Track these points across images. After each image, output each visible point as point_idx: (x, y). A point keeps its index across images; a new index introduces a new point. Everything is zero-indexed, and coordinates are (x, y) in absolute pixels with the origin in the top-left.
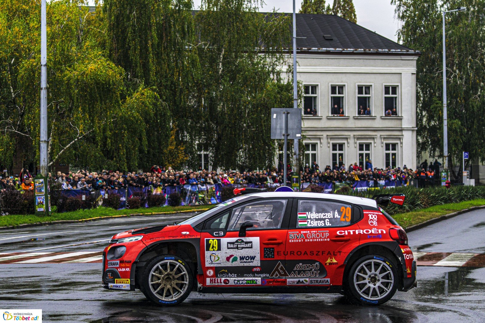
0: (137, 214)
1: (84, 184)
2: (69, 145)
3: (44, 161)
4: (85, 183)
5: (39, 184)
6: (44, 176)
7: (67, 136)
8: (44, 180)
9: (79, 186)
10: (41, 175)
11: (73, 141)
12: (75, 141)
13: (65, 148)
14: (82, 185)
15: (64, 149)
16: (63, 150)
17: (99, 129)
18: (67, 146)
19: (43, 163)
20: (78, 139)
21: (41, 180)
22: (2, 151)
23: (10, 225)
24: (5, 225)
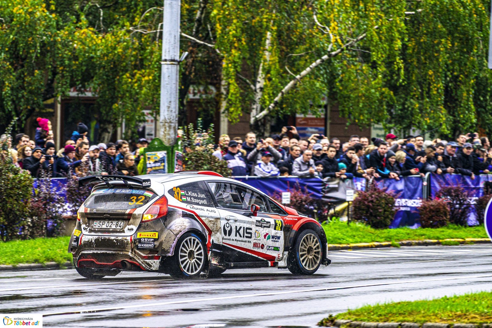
0: (423, 240)
1: (309, 165)
2: (308, 69)
3: (169, 107)
4: (312, 161)
5: (156, 162)
6: (166, 144)
7: (307, 49)
8: (168, 153)
9: (296, 170)
10: (161, 142)
11: (319, 61)
12: (323, 61)
13: (298, 77)
14: (304, 168)
15: (294, 78)
16: (292, 82)
17: (378, 33)
18: (304, 73)
19: (166, 113)
20: (330, 56)
21: (161, 154)
22: (148, 82)
23: (48, 260)
24: (36, 261)
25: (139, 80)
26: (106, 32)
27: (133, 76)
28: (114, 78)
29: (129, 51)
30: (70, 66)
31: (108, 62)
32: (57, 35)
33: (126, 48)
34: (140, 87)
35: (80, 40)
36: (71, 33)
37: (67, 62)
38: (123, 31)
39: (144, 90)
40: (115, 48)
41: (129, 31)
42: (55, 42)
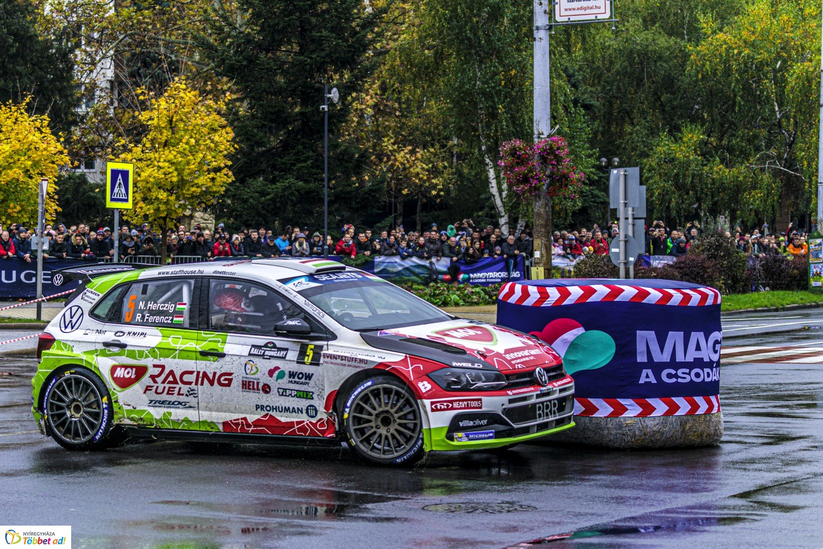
5: (815, 246)
10: (819, 233)
21: (819, 241)
22: (760, 197)
23: (772, 305)
24: (766, 306)
25: (754, 196)
26: (732, 167)
27: (750, 194)
28: (738, 196)
29: (747, 179)
30: (711, 188)
31: (734, 186)
32: (703, 170)
33: (745, 177)
34: (754, 201)
35: (717, 173)
36: (711, 168)
37: (709, 186)
38: (743, 167)
39: (757, 202)
40: (738, 177)
41: (746, 167)
42: (702, 174)
